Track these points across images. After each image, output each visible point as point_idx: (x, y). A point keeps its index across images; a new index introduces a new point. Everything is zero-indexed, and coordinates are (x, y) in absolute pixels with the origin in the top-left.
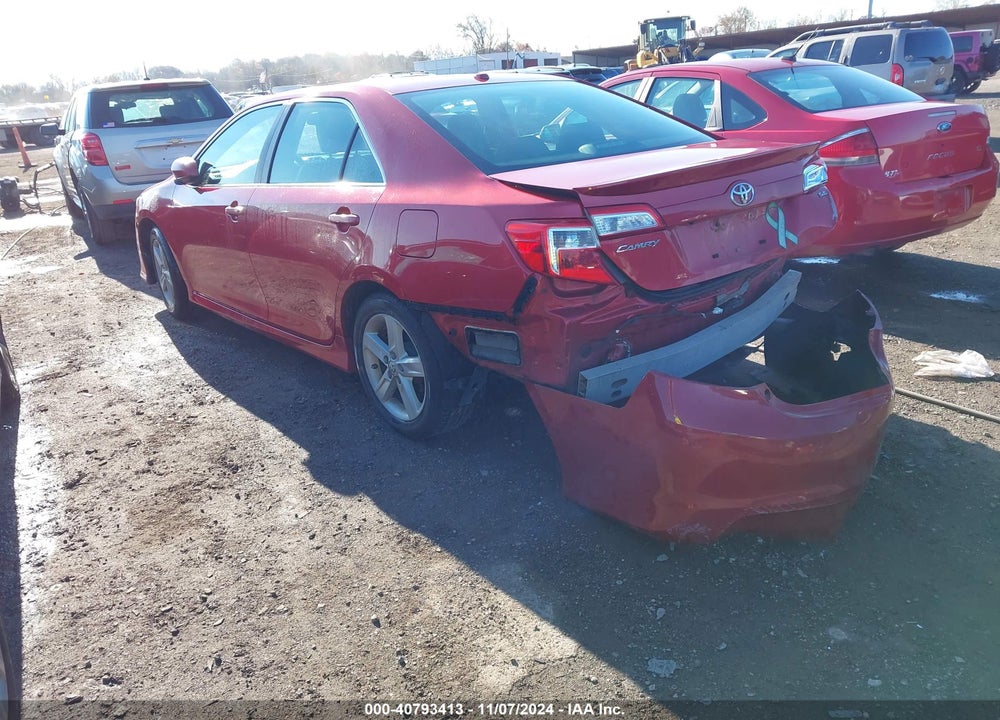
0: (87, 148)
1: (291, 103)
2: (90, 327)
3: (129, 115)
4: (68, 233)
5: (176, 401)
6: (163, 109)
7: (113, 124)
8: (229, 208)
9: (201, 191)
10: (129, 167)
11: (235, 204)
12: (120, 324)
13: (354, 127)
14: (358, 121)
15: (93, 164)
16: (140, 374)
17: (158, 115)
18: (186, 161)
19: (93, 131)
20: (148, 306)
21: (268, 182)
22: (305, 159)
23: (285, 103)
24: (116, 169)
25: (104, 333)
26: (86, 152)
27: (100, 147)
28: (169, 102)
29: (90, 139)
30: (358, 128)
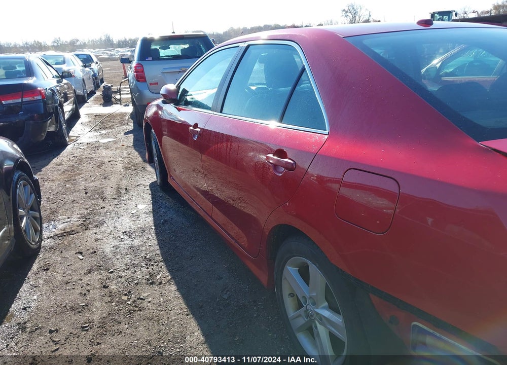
0: (136, 72)
1: (245, 45)
2: (109, 189)
3: (163, 53)
4: (127, 118)
5: (135, 275)
6: (182, 50)
7: (151, 58)
8: (191, 128)
9: (179, 110)
10: (157, 84)
11: (196, 126)
12: (126, 189)
13: (300, 69)
14: (305, 63)
15: (139, 81)
16: (122, 240)
17: (180, 53)
18: (172, 87)
19: (140, 62)
20: (148, 176)
21: (221, 112)
22: (254, 88)
23: (241, 45)
24: (151, 84)
25: (114, 197)
26: (135, 74)
27: (143, 72)
28: (187, 46)
29: (139, 67)
30: (304, 70)
